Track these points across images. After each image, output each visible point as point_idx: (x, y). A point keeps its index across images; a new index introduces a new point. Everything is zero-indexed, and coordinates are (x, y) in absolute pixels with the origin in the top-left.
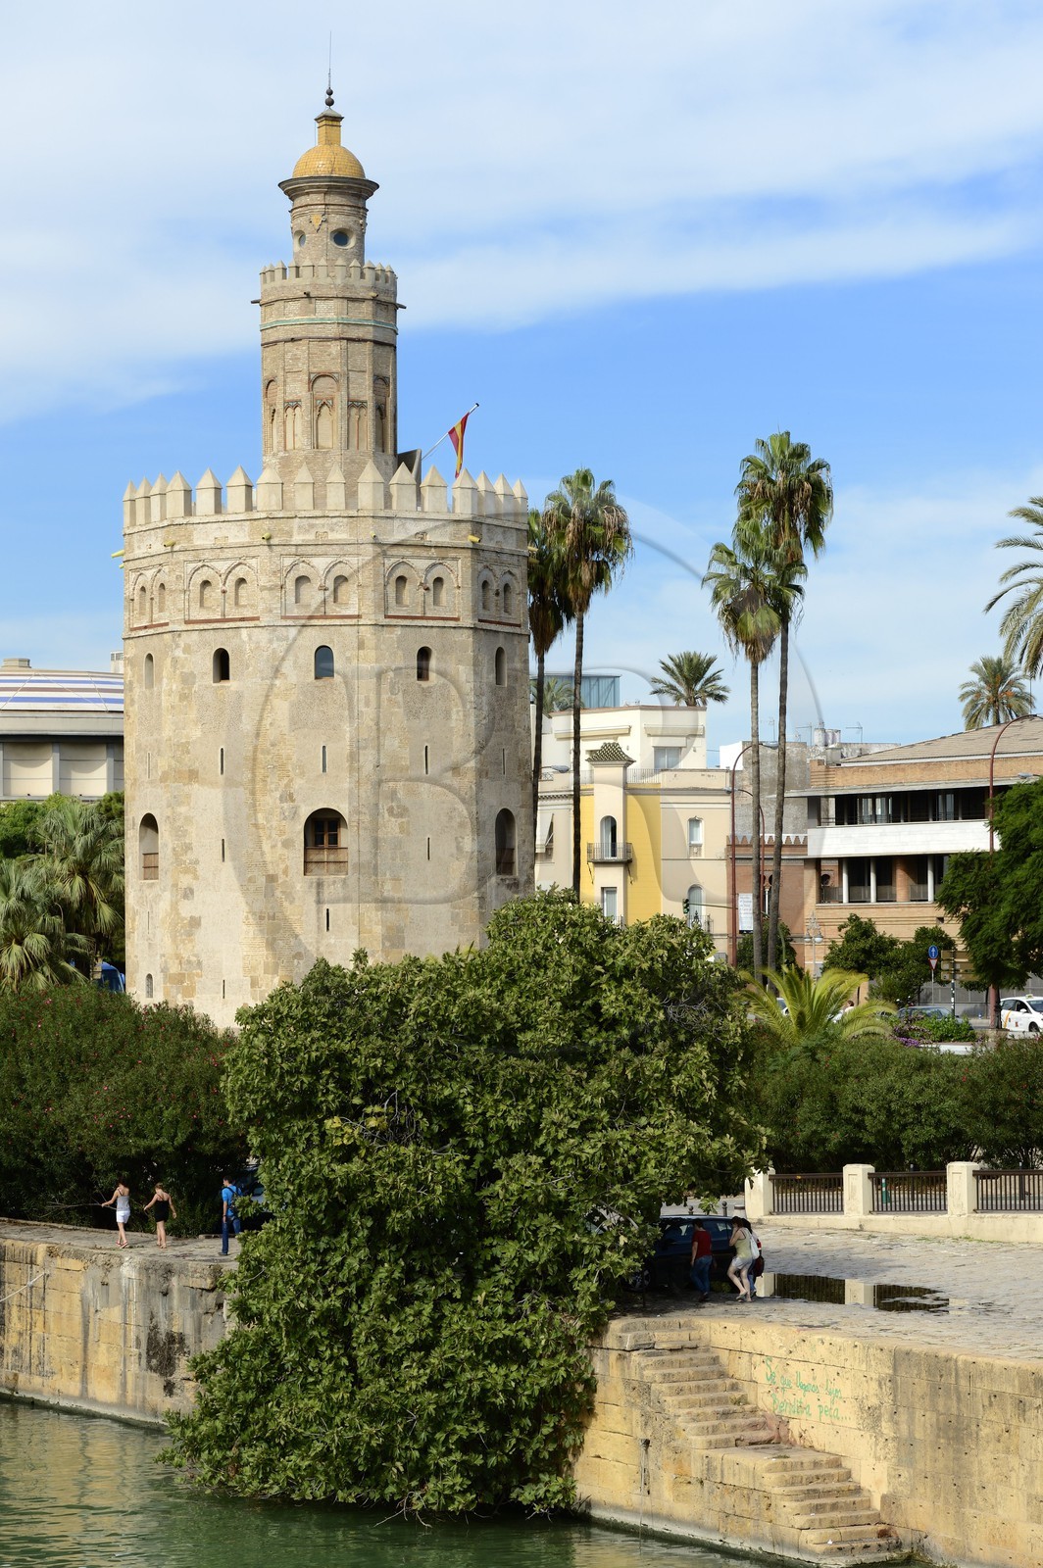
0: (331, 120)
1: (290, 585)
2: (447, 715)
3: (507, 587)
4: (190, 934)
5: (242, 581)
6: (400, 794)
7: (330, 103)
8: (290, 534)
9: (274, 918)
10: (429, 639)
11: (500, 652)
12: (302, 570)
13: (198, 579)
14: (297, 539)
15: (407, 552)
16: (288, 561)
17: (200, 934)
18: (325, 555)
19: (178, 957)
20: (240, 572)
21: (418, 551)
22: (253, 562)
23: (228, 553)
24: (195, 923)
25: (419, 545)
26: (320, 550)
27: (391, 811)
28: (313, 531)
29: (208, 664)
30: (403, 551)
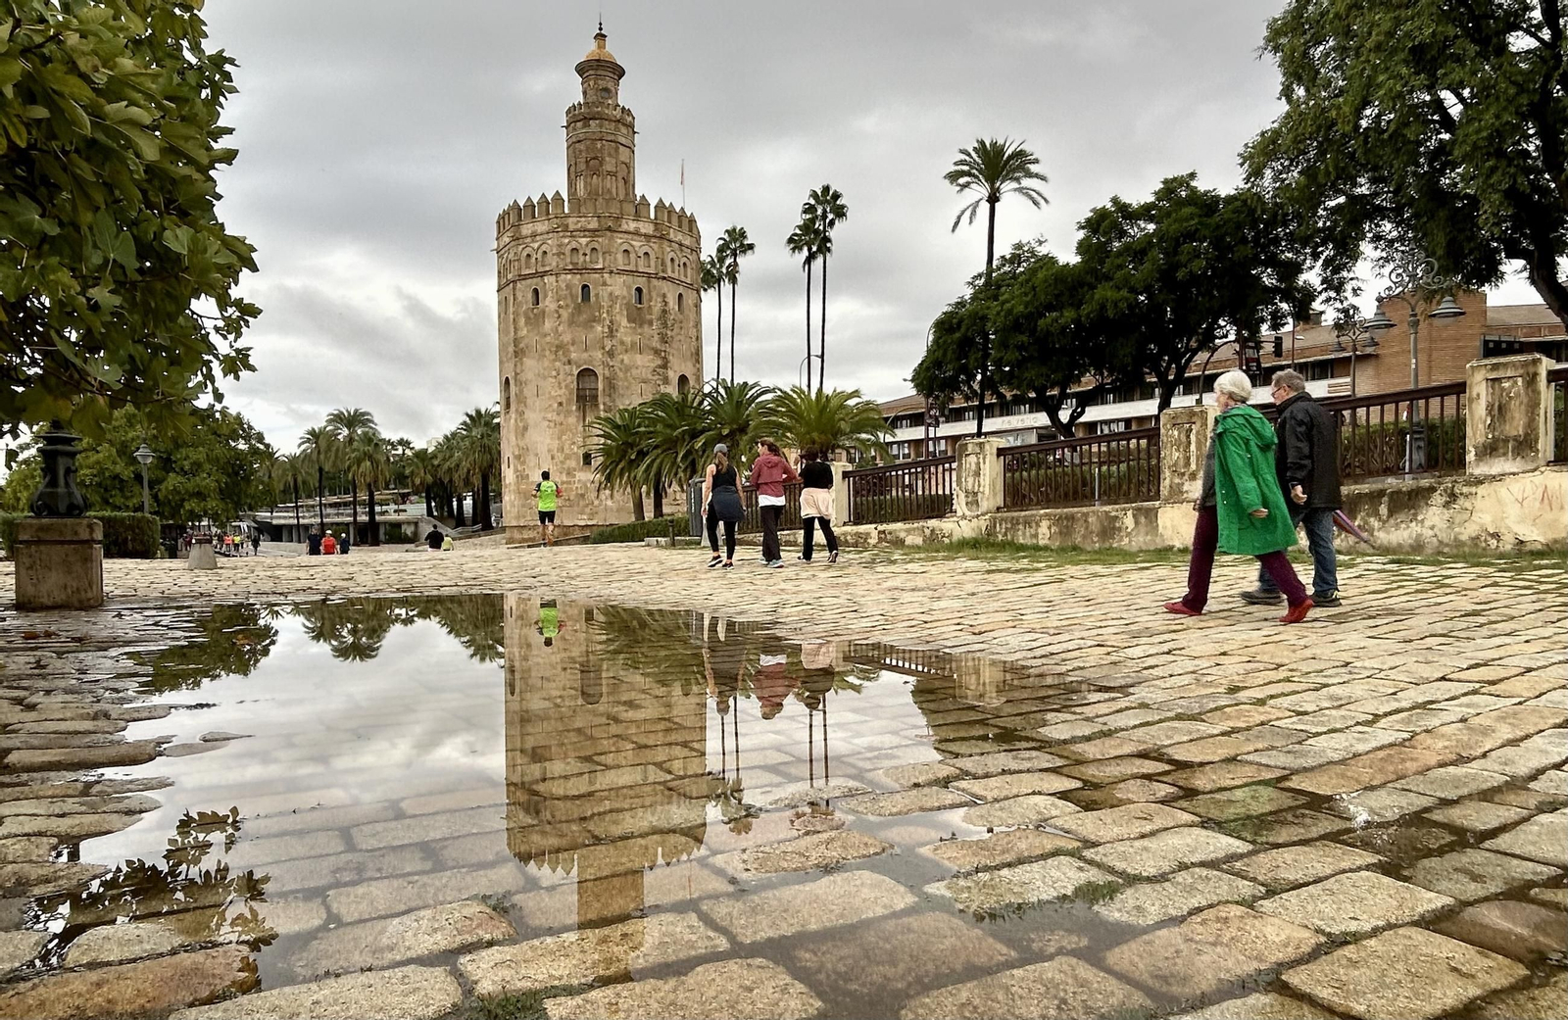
0: (601, 37)
1: (568, 253)
2: (651, 323)
3: (685, 264)
4: (523, 435)
5: (545, 252)
6: (626, 361)
7: (601, 29)
8: (567, 226)
9: (561, 424)
10: (641, 282)
11: (680, 295)
12: (574, 245)
13: (525, 254)
14: (571, 228)
15: (630, 236)
16: (567, 241)
17: (527, 434)
18: (584, 236)
19: (518, 445)
20: (544, 248)
21: (635, 237)
22: (549, 242)
23: (538, 238)
24: (525, 428)
25: (637, 233)
26: (582, 234)
27: (621, 369)
28: (579, 225)
29: (530, 295)
30: (626, 236)
